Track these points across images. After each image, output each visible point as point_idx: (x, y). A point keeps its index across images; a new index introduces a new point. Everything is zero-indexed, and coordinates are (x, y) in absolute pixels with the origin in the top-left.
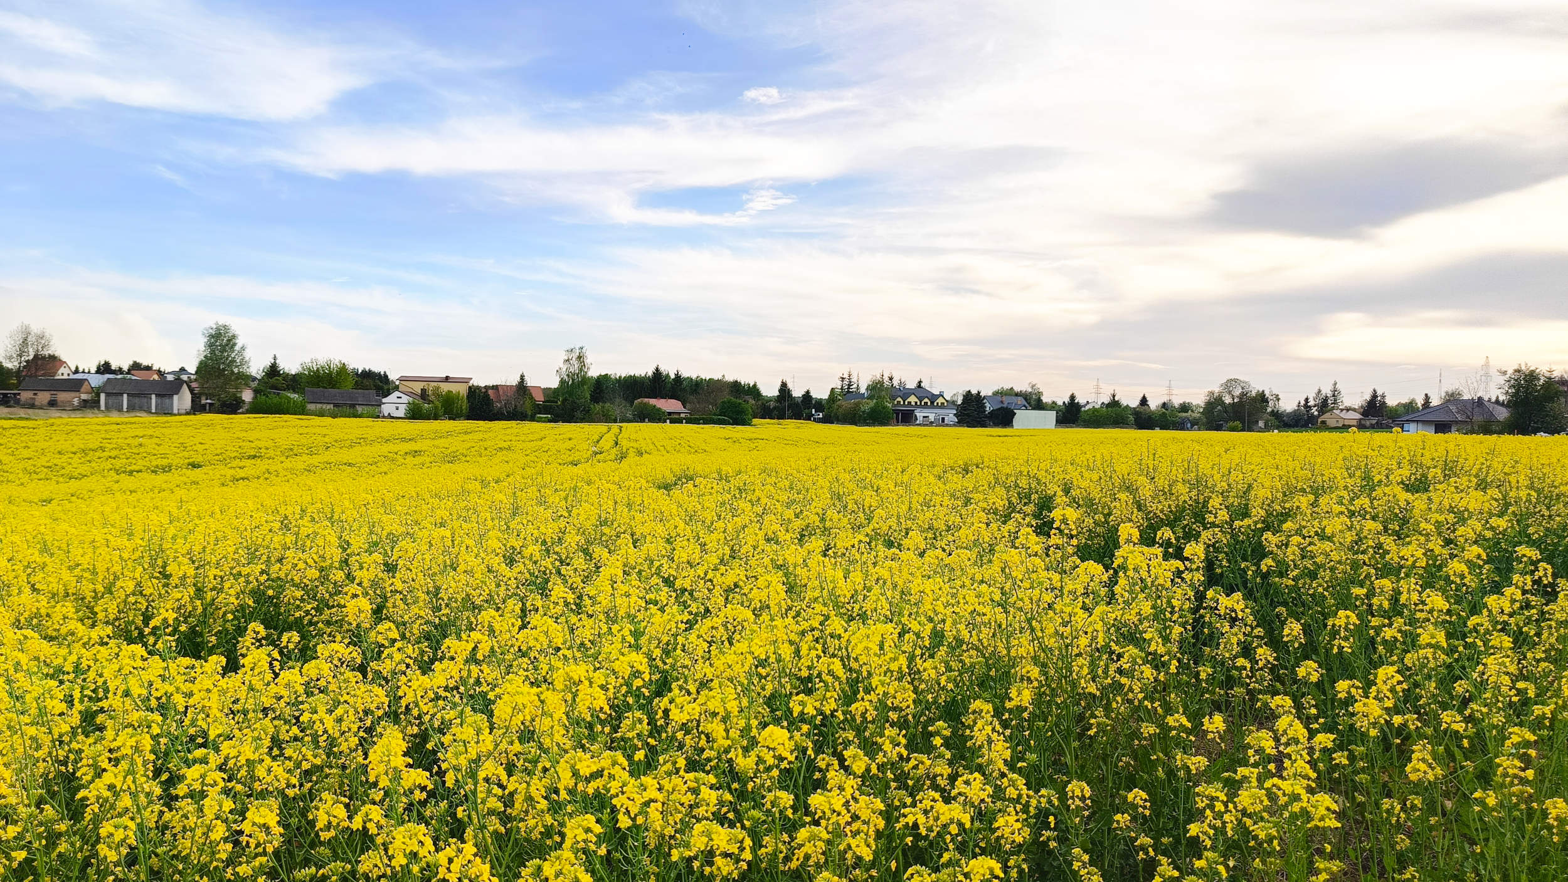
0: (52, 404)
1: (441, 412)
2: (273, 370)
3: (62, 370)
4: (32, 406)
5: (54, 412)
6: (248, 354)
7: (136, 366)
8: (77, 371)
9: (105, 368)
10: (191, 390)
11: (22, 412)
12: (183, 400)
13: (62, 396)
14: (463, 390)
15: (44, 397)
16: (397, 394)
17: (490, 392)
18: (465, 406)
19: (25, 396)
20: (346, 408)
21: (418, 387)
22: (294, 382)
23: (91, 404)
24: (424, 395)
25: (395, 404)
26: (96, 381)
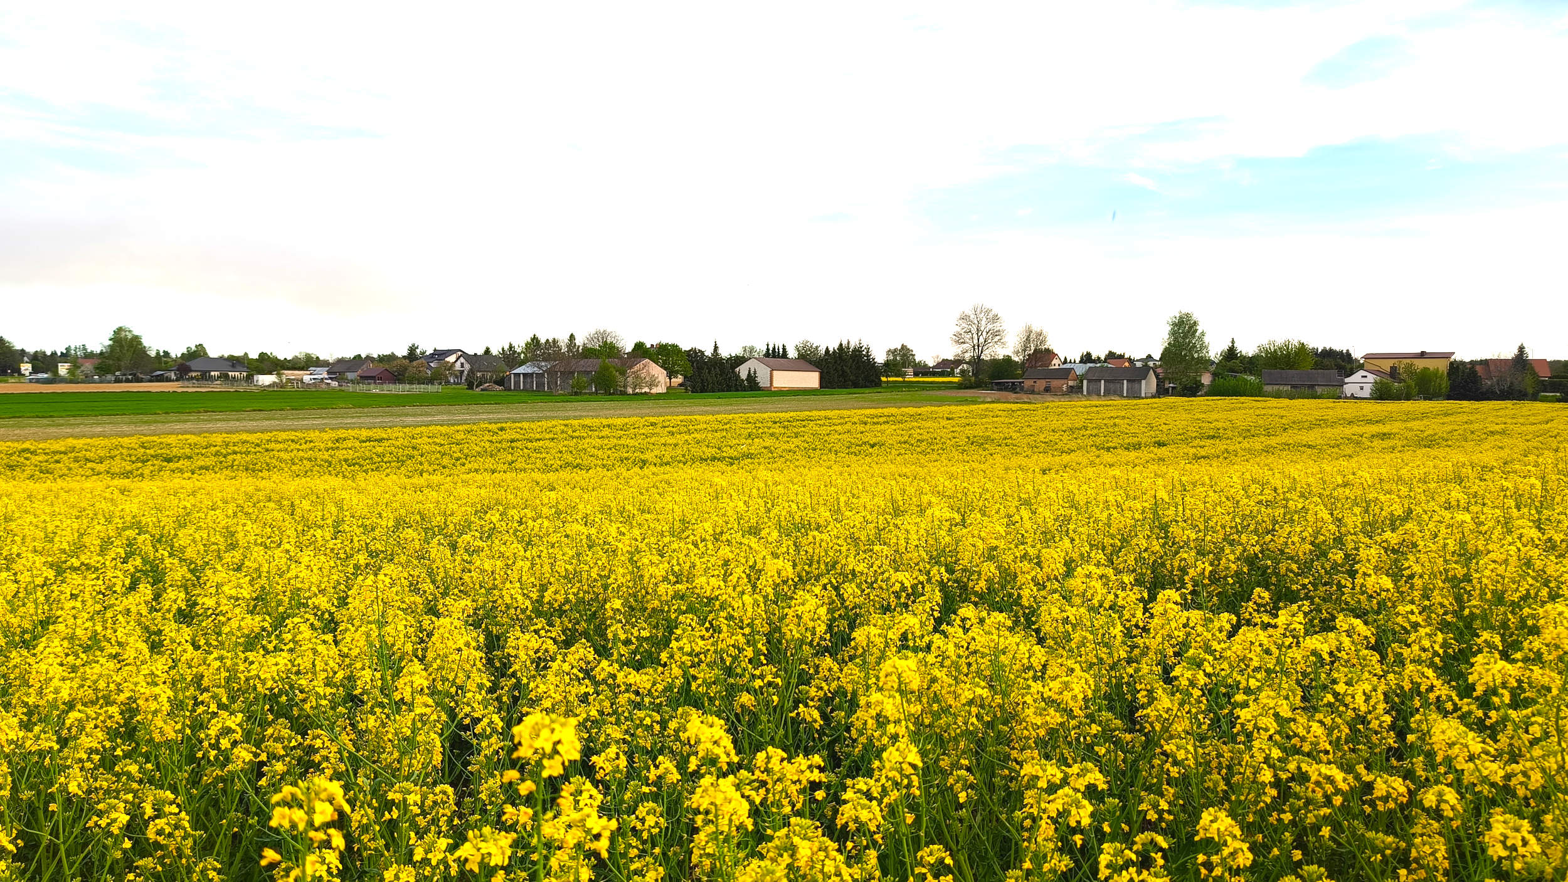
0: (1047, 390)
1: (1415, 391)
2: (1231, 353)
3: (1055, 361)
4: (1033, 392)
5: (1048, 397)
6: (1206, 339)
7: (1111, 355)
8: (1065, 362)
9: (1087, 358)
10: (1157, 376)
11: (1025, 397)
12: (1150, 384)
13: (1055, 383)
14: (1442, 366)
15: (1041, 384)
16: (1362, 373)
17: (1478, 368)
18: (1445, 384)
19: (1028, 383)
20: (1305, 389)
21: (1386, 366)
22: (1251, 364)
23: (1076, 390)
24: (1394, 373)
25: (1359, 383)
26: (1080, 369)
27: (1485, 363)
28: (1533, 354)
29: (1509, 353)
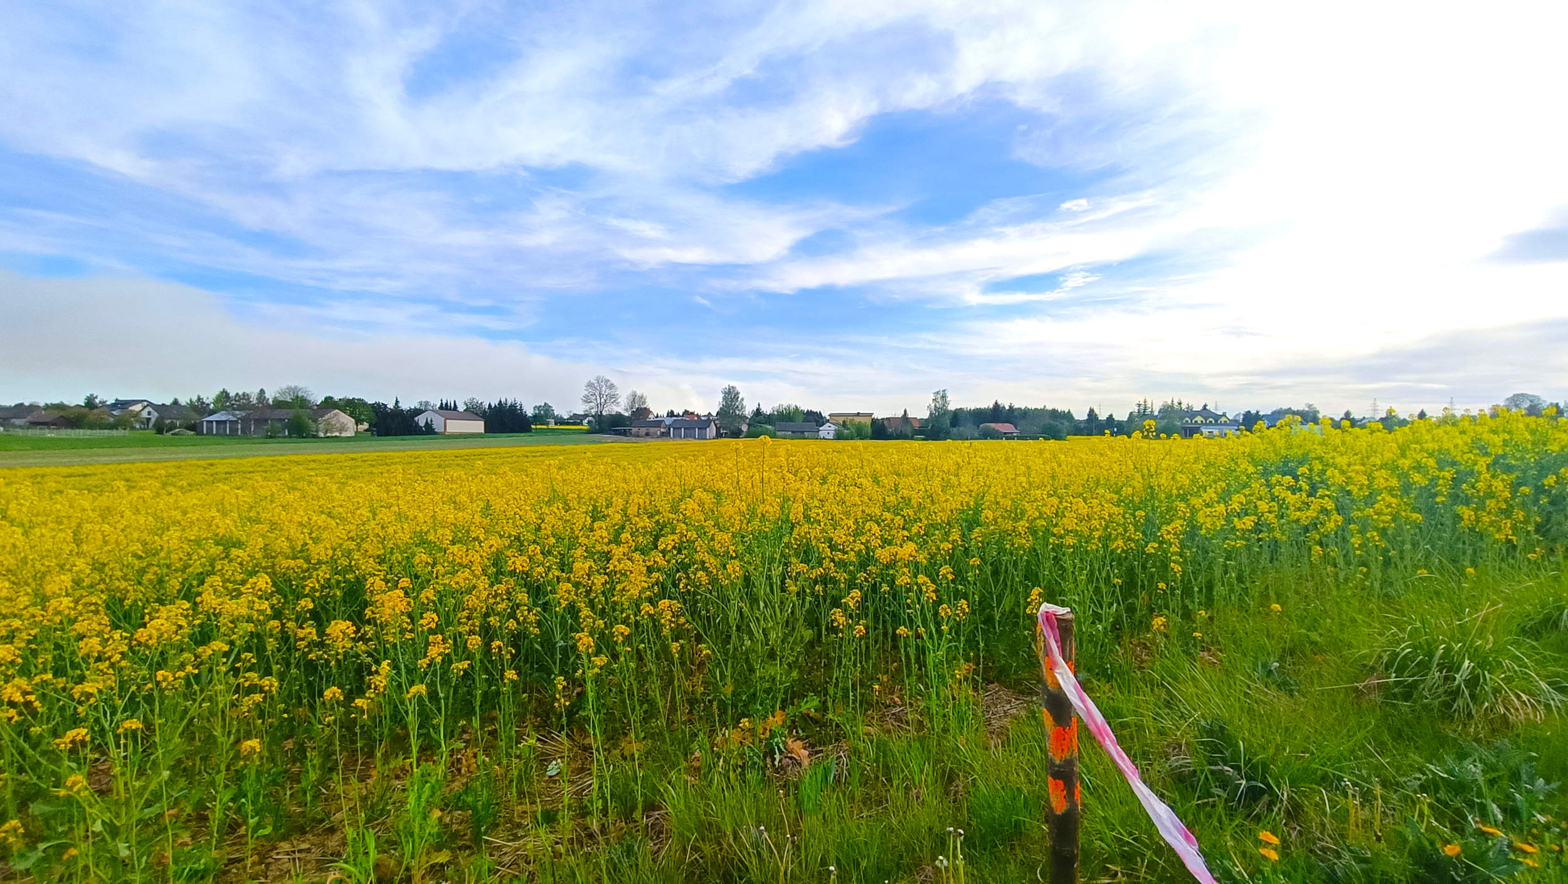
0: (647, 434)
1: (855, 435)
2: (758, 412)
3: (651, 416)
4: (638, 436)
5: (648, 439)
6: (744, 403)
7: (686, 412)
8: (657, 417)
9: (671, 414)
10: (716, 425)
11: (634, 439)
12: (712, 431)
13: (652, 430)
14: (868, 421)
15: (643, 431)
16: (828, 424)
17: (885, 422)
18: (870, 430)
19: (634, 430)
20: (799, 434)
21: (841, 420)
22: (770, 419)
23: (665, 435)
24: (844, 424)
25: (828, 430)
26: (669, 421)
27: (888, 419)
28: (910, 415)
29: (900, 414)
